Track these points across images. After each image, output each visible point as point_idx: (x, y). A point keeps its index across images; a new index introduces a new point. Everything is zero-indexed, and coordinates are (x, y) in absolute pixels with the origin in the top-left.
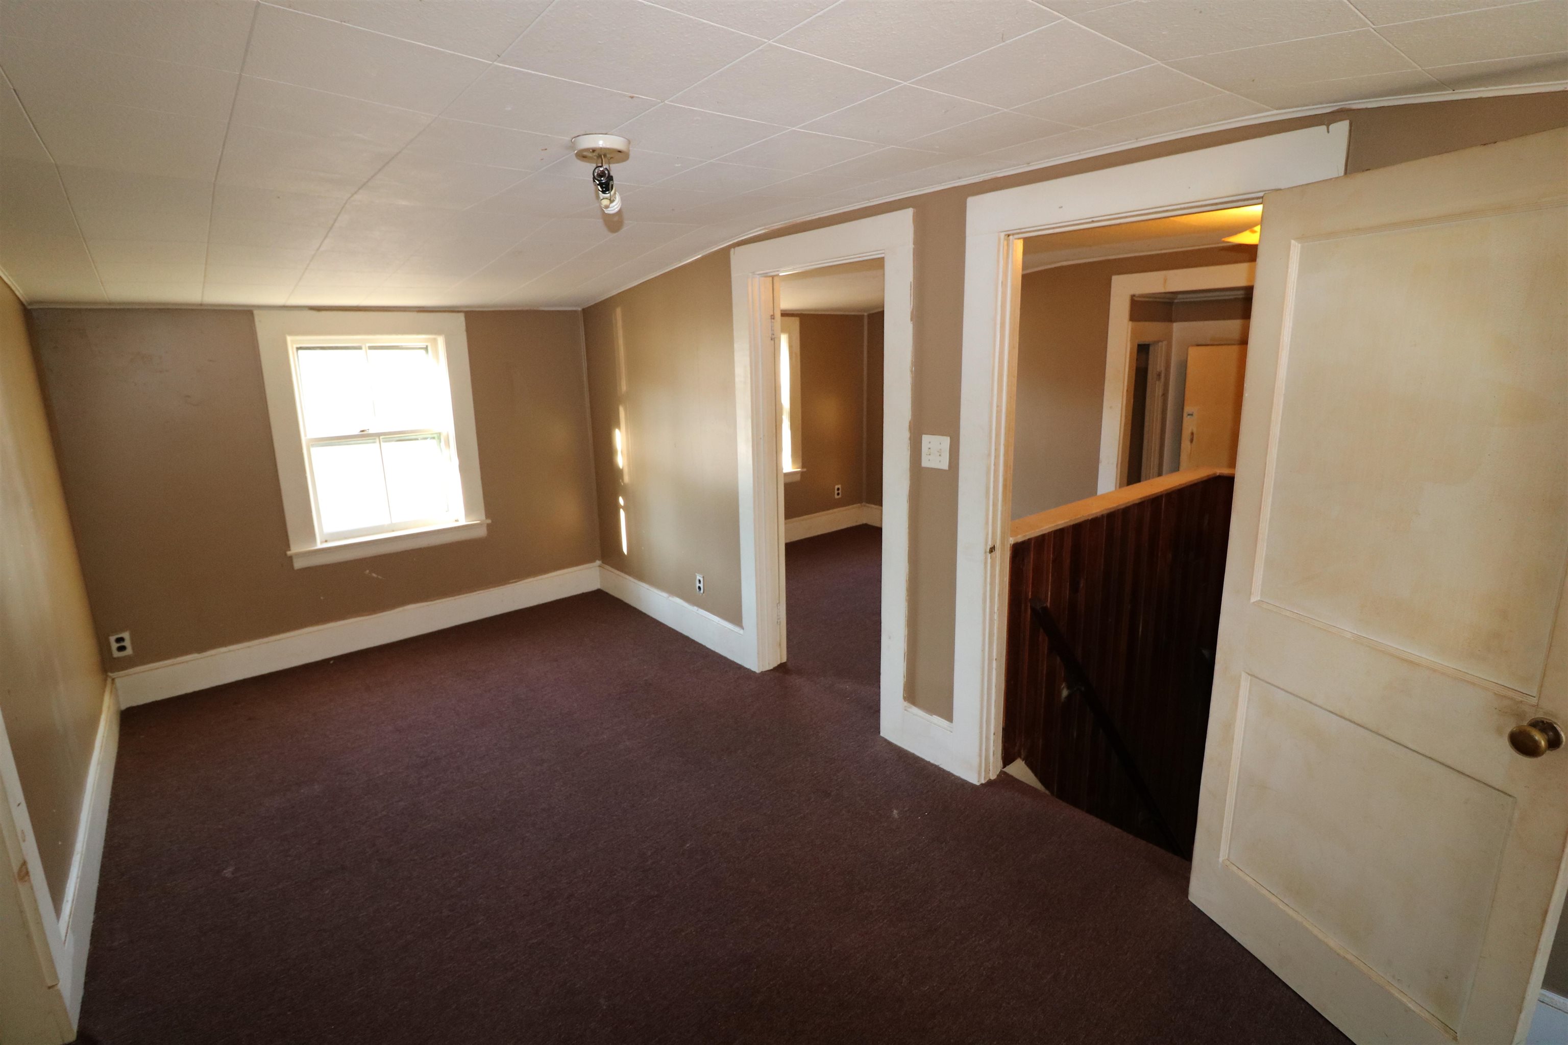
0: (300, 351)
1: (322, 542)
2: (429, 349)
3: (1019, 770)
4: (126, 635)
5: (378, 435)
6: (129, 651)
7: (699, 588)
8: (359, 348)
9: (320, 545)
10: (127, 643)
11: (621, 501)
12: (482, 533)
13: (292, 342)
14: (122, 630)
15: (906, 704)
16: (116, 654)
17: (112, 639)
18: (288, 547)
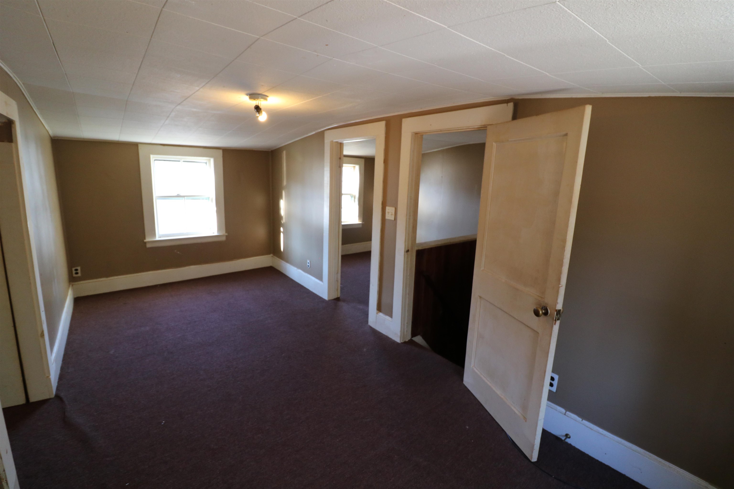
0: (155, 161)
1: (158, 238)
2: (207, 163)
3: (419, 339)
4: (79, 268)
5: (184, 196)
6: (79, 275)
7: (308, 266)
8: (179, 161)
9: (157, 238)
10: (79, 271)
11: (282, 229)
12: (224, 239)
13: (152, 157)
14: (77, 266)
15: (377, 311)
16: (74, 275)
17: (74, 269)
18: (145, 239)
